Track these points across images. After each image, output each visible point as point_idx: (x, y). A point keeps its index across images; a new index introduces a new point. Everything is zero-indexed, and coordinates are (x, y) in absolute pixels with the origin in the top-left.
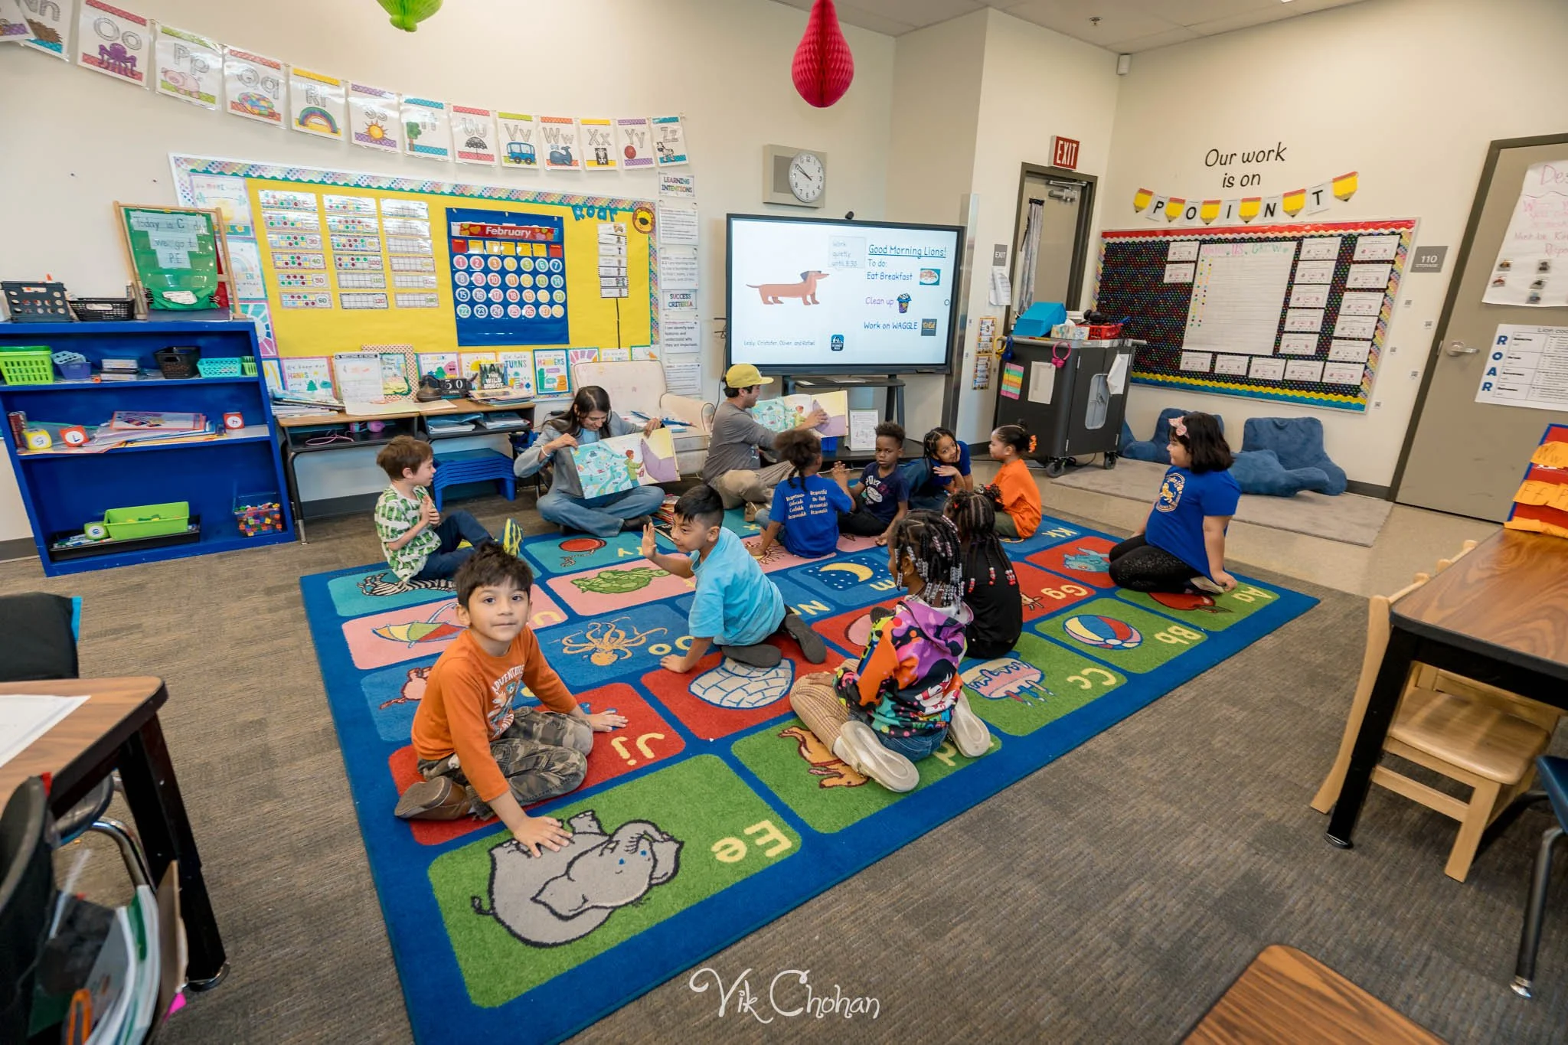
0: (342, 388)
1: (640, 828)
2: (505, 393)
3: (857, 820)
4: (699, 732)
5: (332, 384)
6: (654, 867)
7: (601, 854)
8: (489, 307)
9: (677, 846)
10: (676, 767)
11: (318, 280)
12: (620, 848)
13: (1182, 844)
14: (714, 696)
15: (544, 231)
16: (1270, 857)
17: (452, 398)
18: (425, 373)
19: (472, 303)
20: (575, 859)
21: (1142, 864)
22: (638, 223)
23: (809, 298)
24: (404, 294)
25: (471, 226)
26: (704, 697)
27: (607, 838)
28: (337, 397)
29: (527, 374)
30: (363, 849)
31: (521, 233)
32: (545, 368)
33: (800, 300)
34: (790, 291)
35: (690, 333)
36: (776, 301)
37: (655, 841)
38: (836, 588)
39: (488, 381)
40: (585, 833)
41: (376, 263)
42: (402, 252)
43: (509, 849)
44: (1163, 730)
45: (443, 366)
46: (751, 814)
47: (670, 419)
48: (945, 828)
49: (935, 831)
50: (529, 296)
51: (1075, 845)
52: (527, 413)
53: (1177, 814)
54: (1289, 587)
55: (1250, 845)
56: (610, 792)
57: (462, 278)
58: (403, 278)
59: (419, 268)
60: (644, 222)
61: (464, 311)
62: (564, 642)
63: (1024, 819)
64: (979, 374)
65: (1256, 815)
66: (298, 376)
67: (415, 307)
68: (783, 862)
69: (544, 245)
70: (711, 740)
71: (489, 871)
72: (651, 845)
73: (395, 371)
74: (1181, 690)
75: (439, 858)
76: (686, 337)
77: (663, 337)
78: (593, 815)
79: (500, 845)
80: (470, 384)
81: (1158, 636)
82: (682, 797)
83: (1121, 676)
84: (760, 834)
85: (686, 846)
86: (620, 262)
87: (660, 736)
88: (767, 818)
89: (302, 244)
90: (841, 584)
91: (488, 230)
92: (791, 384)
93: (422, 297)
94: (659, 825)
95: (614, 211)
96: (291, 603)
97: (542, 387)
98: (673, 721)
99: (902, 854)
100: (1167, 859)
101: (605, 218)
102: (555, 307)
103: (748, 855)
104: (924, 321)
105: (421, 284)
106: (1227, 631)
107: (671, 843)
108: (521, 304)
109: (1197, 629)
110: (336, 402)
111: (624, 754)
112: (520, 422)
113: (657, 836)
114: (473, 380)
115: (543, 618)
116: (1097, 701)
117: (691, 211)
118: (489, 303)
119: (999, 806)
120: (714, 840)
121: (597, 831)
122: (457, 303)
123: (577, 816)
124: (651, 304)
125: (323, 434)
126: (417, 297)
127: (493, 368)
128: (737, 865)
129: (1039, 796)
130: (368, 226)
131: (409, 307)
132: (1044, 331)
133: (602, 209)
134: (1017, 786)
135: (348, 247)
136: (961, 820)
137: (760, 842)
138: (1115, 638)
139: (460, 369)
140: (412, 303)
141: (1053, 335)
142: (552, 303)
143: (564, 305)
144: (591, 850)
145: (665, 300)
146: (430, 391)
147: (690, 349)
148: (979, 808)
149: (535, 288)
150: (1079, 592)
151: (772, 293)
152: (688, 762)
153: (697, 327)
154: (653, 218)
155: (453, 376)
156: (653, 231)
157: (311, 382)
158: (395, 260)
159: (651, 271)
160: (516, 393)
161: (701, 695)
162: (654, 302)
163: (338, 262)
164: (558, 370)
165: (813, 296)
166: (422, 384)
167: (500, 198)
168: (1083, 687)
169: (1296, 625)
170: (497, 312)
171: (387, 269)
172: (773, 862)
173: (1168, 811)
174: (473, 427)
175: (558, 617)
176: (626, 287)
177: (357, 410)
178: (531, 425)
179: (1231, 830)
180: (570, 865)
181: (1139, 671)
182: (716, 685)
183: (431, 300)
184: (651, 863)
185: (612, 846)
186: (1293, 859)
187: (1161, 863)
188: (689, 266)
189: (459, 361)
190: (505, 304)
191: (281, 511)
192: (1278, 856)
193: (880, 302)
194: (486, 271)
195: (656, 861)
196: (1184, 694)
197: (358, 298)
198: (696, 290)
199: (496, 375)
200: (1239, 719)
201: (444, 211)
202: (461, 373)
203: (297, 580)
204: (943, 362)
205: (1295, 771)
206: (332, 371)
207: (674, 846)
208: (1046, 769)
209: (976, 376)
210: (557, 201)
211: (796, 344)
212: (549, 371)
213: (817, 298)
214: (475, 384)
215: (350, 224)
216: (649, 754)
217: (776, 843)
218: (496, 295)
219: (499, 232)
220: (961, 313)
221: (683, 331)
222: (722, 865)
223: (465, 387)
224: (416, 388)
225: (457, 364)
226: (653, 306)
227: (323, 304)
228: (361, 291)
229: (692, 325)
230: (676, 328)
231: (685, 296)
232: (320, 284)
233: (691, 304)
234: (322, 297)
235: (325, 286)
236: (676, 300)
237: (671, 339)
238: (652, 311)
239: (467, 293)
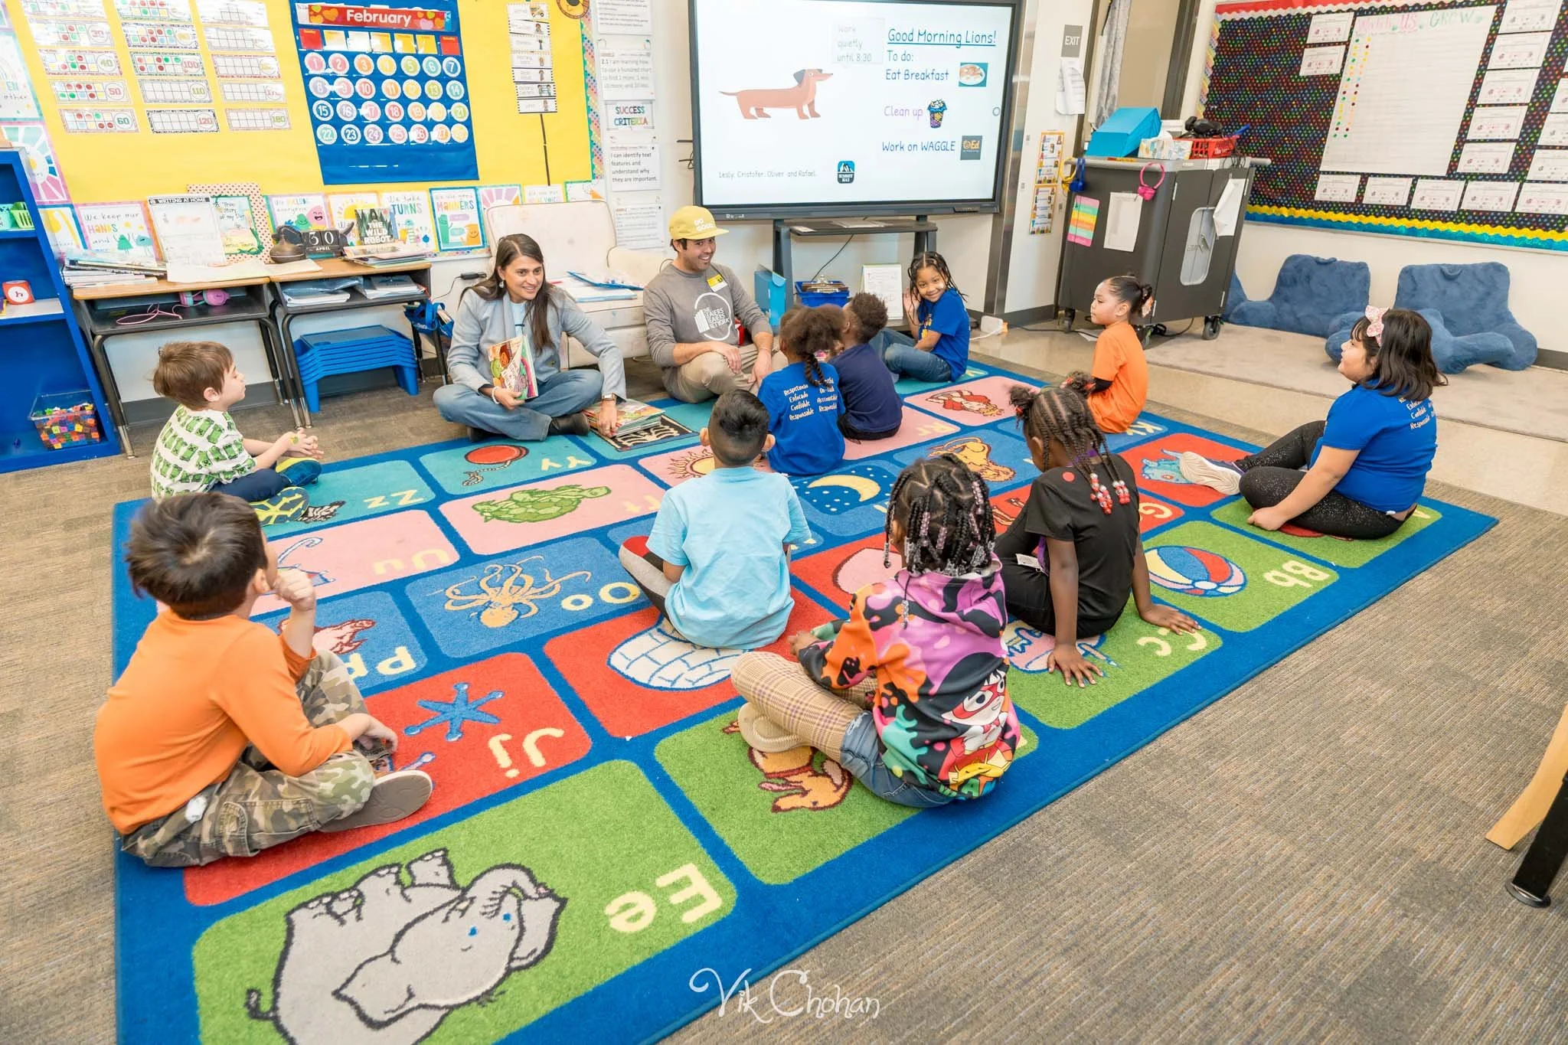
0: (166, 245)
1: (507, 877)
2: (394, 250)
3: (820, 862)
4: (613, 729)
5: (153, 239)
6: (519, 939)
7: (447, 919)
8: (361, 128)
9: (557, 905)
10: (573, 779)
11: (113, 92)
12: (475, 909)
13: (1293, 901)
14: (640, 672)
15: (431, 17)
16: (1425, 921)
17: (318, 257)
18: (281, 223)
19: (337, 123)
20: (409, 926)
21: (1234, 934)
22: (564, 3)
23: (806, 110)
24: (239, 110)
25: (324, 8)
26: (626, 672)
27: (458, 893)
28: (161, 259)
29: (424, 223)
30: (111, 912)
31: (396, 19)
32: (448, 213)
33: (793, 111)
34: (781, 99)
35: (645, 163)
36: (761, 113)
37: (526, 897)
38: (828, 511)
39: (369, 232)
40: (428, 885)
41: (193, 65)
42: (229, 49)
43: (316, 911)
44: (1271, 718)
45: (305, 213)
46: (670, 853)
47: (618, 282)
48: (949, 874)
49: (932, 878)
50: (416, 111)
51: (1134, 903)
52: (419, 276)
53: (1288, 850)
54: (1454, 502)
55: (1395, 901)
56: (474, 820)
57: (320, 87)
58: (236, 88)
59: (257, 72)
61: (328, 135)
62: (448, 593)
63: (1062, 859)
64: (1039, 212)
65: (1404, 852)
66: (101, 229)
67: (256, 128)
68: (707, 932)
69: (433, 38)
70: (628, 738)
71: (281, 947)
72: (520, 904)
73: (238, 221)
74: (1299, 655)
75: (214, 926)
76: (640, 168)
77: (608, 168)
78: (444, 857)
79: (304, 905)
80: (344, 237)
81: (1269, 576)
82: (575, 827)
83: (1214, 636)
84: (677, 886)
85: (569, 906)
86: (542, 61)
87: (557, 733)
88: (692, 859)
90: (834, 505)
91: (349, 16)
92: (784, 230)
93: (266, 115)
94: (535, 872)
96: (96, 540)
97: (446, 241)
98: (579, 708)
99: (881, 916)
100: (1271, 923)
102: (455, 127)
103: (657, 922)
104: (964, 138)
105: (262, 96)
106: (1365, 567)
107: (549, 900)
108: (407, 123)
109: (1325, 564)
110: (153, 265)
111: (503, 759)
112: (412, 289)
113: (530, 890)
114: (347, 231)
115: (426, 559)
116: (1178, 674)
118: (361, 123)
119: (1028, 839)
120: (610, 894)
121: (447, 882)
122: (316, 123)
123: (421, 858)
124: (590, 121)
125: (143, 310)
126: (258, 115)
127: (374, 215)
128: (638, 936)
129: (1087, 823)
130: (175, 11)
131: (248, 129)
132: (1129, 149)
134: (1055, 808)
135: (149, 42)
136: (970, 861)
137: (676, 899)
138: (1208, 580)
139: (330, 216)
140: (252, 124)
141: (1141, 154)
142: (450, 122)
143: (468, 124)
144: (432, 913)
145: (608, 116)
146: (288, 248)
147: (645, 184)
148: (998, 842)
149: (425, 101)
150: (1162, 512)
151: (754, 103)
152: (591, 772)
153: (655, 154)
155: (321, 228)
156: (587, 15)
157: (122, 238)
158: (220, 61)
159: (587, 74)
160: (405, 250)
161: (622, 669)
162: (593, 119)
163: (139, 65)
164: (466, 217)
165: (811, 105)
166: (277, 238)
168: (1159, 653)
169: (1464, 557)
170: (374, 136)
171: (211, 76)
172: (691, 933)
173: (1275, 847)
174: (347, 296)
175: (447, 555)
176: (554, 97)
177: (184, 276)
178: (428, 292)
179: (1367, 878)
180: (399, 937)
181: (1240, 628)
182: (645, 655)
183: (279, 119)
184: (516, 933)
185: (462, 906)
186: (1460, 924)
187: (1262, 930)
188: (640, 66)
189: (328, 205)
190: (384, 124)
191: (96, 415)
192: (1436, 919)
193: (903, 112)
194: (353, 76)
195: (522, 929)
196: (1303, 661)
197: (174, 117)
198: (651, 102)
199: (380, 224)
200: (1381, 700)
202: (331, 223)
203: (111, 508)
204: (990, 196)
205: (1463, 782)
206: (149, 221)
207: (551, 905)
208: (1100, 779)
209: (1034, 215)
211: (790, 174)
212: (453, 218)
213: (817, 110)
214: (352, 238)
215: (148, 6)
216: (538, 760)
217: (698, 900)
218: (369, 111)
219: (366, 18)
220: (1014, 127)
221: (636, 159)
222: (617, 936)
223: (337, 241)
224: (269, 244)
225: (324, 210)
226: (592, 125)
227: (125, 126)
228: (176, 107)
229: (649, 150)
230: (627, 155)
231: (636, 110)
232: (116, 97)
233: (645, 121)
234: (122, 116)
235: (124, 100)
236: (624, 116)
237: (620, 172)
238: (591, 132)
239: (328, 108)
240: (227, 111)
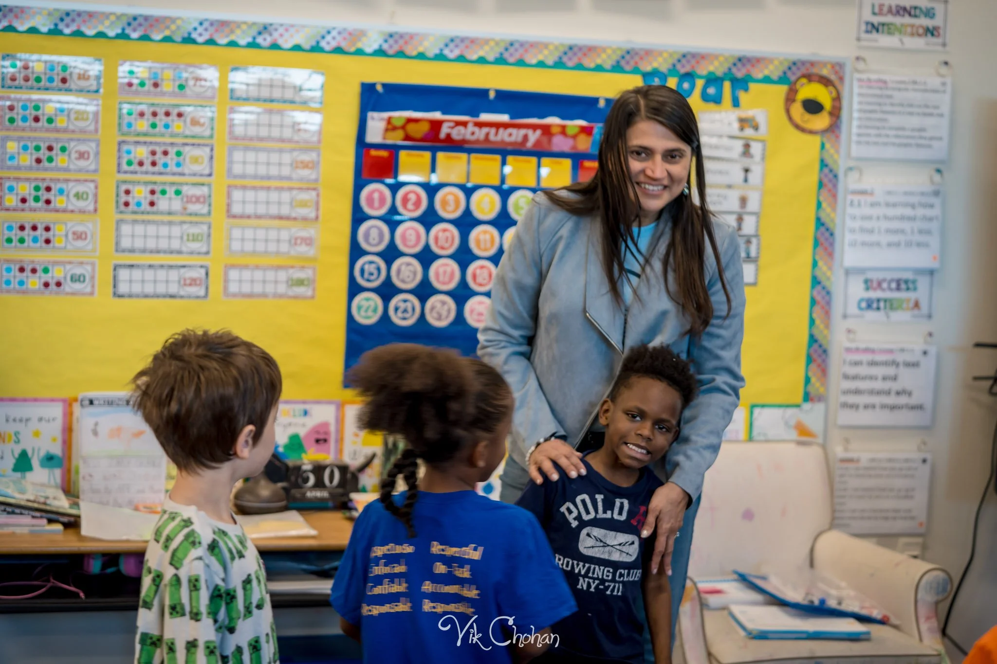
0: (83, 471)
5: (65, 459)
8: (423, 299)
11: (79, 236)
15: (571, 131)
17: (306, 507)
22: (797, 110)
24: (246, 267)
25: (410, 120)
28: (70, 490)
31: (516, 135)
35: (907, 379)
41: (197, 200)
42: (255, 177)
45: (302, 432)
47: (832, 603)
57: (374, 233)
58: (249, 234)
59: (285, 210)
60: (813, 107)
67: (264, 295)
69: (567, 163)
76: (895, 386)
77: (837, 384)
80: (355, 478)
86: (743, 201)
89: (61, 160)
91: (444, 131)
93: (282, 275)
95: (740, 83)
101: (717, 100)
105: (284, 248)
110: (62, 503)
114: (363, 468)
117: (935, 82)
118: (424, 291)
122: (354, 289)
124: (813, 302)
126: (270, 275)
130: (195, 122)
131: (250, 296)
133: (713, 80)
135: (147, 167)
139: (340, 440)
140: (258, 289)
145: (848, 294)
146: (266, 489)
147: (902, 417)
153: (929, 365)
154: (837, 99)
155: (320, 459)
156: (834, 128)
157: (23, 454)
158: (237, 195)
159: (820, 223)
162: (820, 299)
163: (124, 198)
167: (482, 61)
171: (218, 216)
176: (754, 260)
183: (300, 282)
188: (920, 212)
189: (340, 420)
190: (461, 295)
194: (429, 219)
197: (149, 274)
198: (931, 272)
201: (356, 90)
202: (339, 451)
206: (68, 430)
210: (608, 65)
214: (367, 479)
215: (161, 119)
219: (470, 133)
221: (891, 371)
223: (343, 483)
225: (332, 429)
226: (817, 309)
227: (77, 286)
228: (157, 259)
229: (917, 357)
230: (873, 363)
231: (900, 284)
232: (80, 244)
233: (917, 305)
234: (78, 271)
235: (90, 247)
236: (878, 294)
237: (857, 392)
238: (812, 321)
239: (379, 269)
240: (228, 267)
